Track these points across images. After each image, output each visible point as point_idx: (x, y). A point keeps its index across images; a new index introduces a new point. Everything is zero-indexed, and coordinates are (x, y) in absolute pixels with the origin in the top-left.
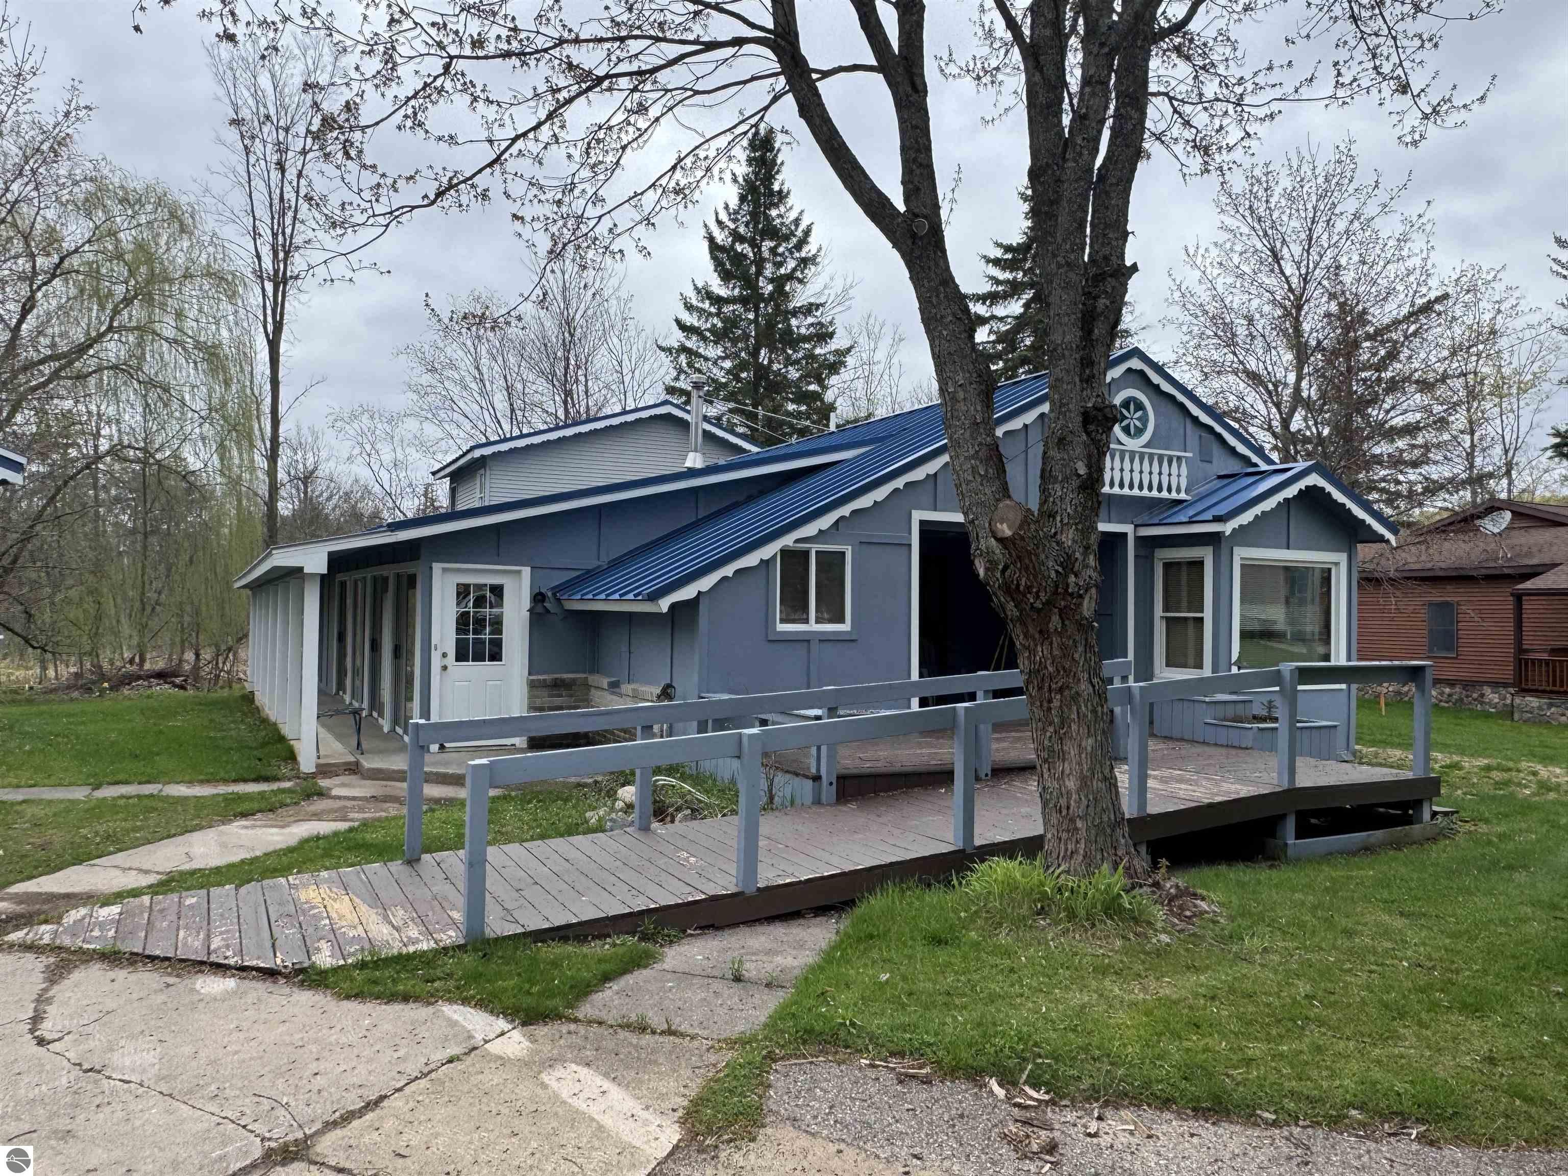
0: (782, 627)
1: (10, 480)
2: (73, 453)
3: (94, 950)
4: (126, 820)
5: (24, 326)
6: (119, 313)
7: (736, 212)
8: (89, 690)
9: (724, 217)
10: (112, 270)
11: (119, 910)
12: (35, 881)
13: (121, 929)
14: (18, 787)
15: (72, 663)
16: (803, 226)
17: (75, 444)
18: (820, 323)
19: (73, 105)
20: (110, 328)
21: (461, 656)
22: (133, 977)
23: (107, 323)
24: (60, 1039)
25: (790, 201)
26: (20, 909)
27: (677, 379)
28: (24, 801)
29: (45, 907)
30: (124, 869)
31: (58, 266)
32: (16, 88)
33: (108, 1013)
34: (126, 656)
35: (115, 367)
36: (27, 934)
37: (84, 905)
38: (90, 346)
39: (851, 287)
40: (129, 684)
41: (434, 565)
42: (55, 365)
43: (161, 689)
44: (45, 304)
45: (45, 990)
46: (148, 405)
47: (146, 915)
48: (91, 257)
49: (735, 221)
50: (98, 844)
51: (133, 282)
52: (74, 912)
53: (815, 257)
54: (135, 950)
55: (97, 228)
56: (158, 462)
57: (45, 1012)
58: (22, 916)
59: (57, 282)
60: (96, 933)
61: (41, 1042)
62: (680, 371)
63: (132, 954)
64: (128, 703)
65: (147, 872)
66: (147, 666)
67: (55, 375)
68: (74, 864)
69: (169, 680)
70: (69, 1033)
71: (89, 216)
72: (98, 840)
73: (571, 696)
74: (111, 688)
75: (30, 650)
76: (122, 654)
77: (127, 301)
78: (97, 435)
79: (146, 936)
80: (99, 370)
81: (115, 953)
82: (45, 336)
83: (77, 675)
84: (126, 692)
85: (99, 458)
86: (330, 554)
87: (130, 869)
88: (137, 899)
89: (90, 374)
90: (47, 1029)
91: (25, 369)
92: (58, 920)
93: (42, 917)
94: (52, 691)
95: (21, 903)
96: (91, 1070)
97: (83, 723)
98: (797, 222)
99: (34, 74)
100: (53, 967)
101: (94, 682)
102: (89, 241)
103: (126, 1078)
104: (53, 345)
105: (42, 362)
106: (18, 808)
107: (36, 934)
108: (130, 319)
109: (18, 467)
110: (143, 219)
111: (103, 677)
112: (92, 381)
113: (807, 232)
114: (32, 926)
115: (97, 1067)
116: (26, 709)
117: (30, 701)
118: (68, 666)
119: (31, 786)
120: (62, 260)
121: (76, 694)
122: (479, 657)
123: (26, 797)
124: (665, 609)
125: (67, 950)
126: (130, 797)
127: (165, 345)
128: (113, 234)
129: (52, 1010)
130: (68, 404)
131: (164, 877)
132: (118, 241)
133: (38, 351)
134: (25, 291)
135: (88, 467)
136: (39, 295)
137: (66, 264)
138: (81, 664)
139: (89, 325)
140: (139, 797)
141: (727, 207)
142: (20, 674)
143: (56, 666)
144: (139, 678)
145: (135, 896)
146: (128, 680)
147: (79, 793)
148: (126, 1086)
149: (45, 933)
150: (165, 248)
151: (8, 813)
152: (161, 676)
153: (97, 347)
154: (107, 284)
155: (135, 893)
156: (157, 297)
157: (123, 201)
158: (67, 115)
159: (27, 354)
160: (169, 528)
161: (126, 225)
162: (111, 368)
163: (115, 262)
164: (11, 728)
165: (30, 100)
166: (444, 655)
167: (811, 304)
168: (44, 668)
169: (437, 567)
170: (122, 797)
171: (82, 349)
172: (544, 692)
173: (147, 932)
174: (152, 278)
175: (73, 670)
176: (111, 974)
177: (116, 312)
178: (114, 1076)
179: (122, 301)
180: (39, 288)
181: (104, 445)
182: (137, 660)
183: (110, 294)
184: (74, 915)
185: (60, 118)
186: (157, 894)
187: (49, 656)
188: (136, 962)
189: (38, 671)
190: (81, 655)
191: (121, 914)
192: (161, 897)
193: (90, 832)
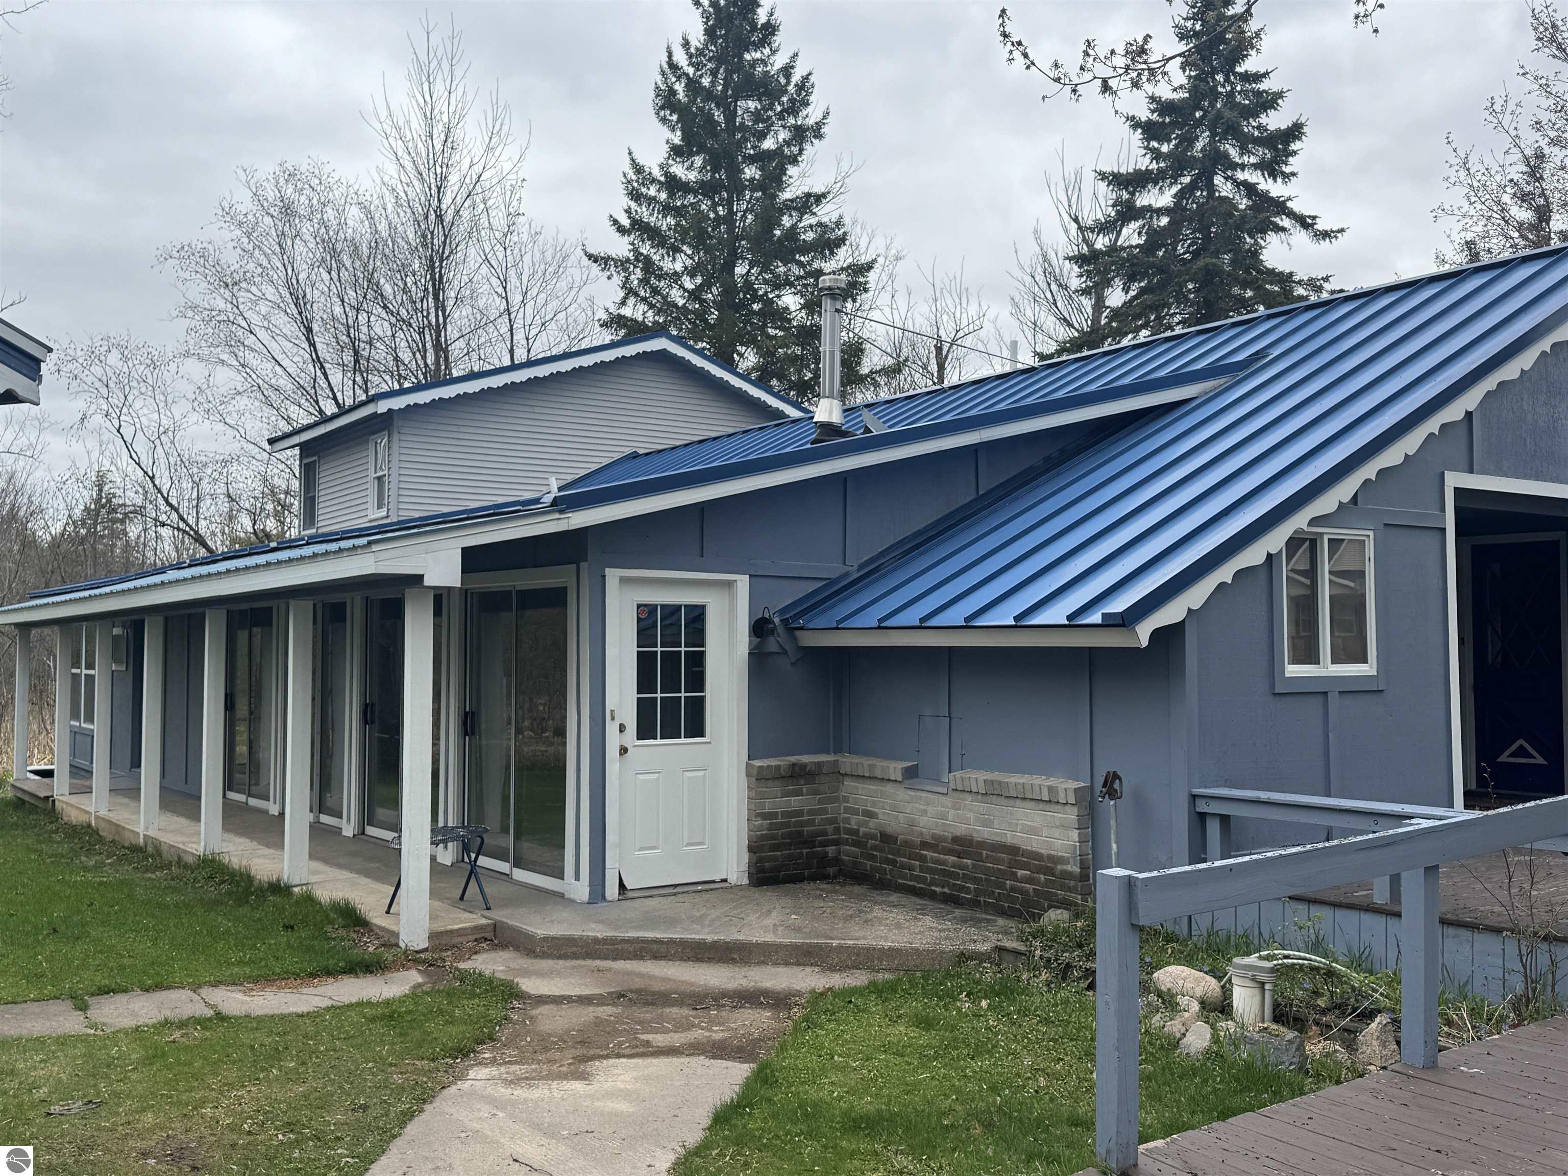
0: (1293, 670)
7: (700, 52)
9: (681, 58)
16: (796, 78)
18: (820, 224)
21: (645, 731)
25: (778, 39)
27: (623, 303)
39: (847, 176)
41: (608, 571)
49: (697, 66)
53: (819, 125)
62: (630, 292)
73: (816, 793)
86: (464, 550)
98: (787, 70)
113: (803, 86)
122: (671, 732)
124: (1145, 642)
141: (686, 44)
166: (622, 728)
167: (808, 195)
169: (613, 575)
172: (775, 788)
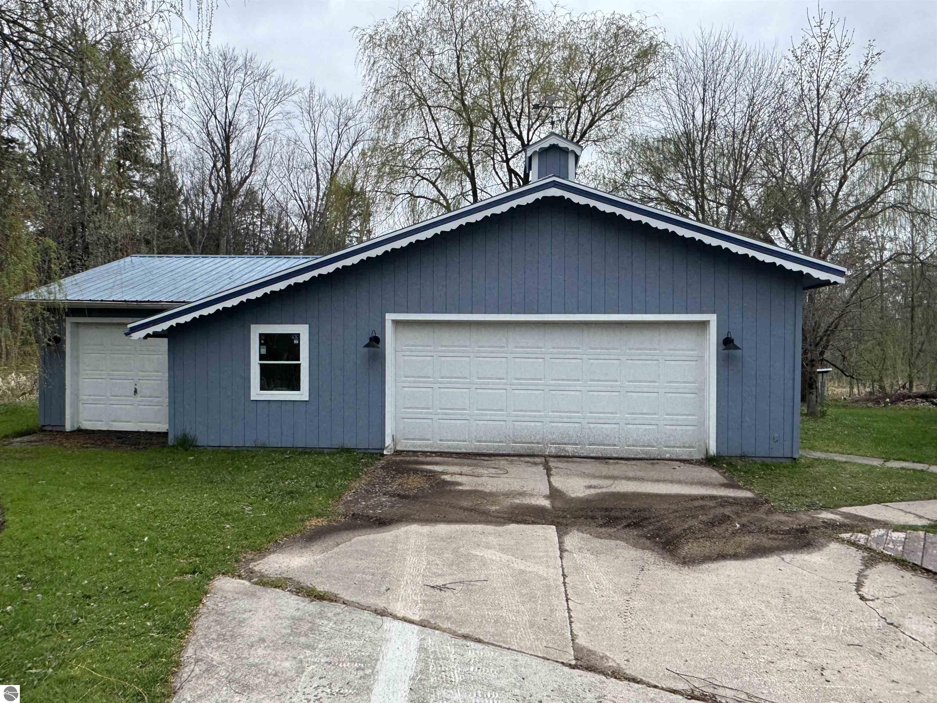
1: (838, 282)
2: (868, 261)
3: (890, 556)
4: (906, 483)
5: (841, 193)
6: (896, 172)
8: (878, 403)
10: (892, 147)
11: (904, 536)
12: (853, 507)
13: (906, 547)
14: (843, 454)
15: (868, 385)
17: (869, 257)
19: (870, 56)
20: (890, 184)
22: (914, 578)
23: (888, 181)
24: (872, 600)
26: (847, 521)
28: (846, 462)
29: (860, 524)
30: (906, 512)
31: (858, 154)
32: (837, 59)
33: (901, 595)
34: (900, 383)
35: (894, 206)
36: (851, 536)
37: (883, 528)
38: (878, 196)
40: (903, 401)
42: (857, 212)
43: (923, 405)
44: (853, 177)
45: (863, 570)
46: (914, 225)
47: (922, 544)
48: (879, 142)
50: (889, 494)
51: (905, 150)
52: (877, 530)
54: (916, 563)
55: (882, 124)
56: (921, 262)
57: (863, 582)
58: (848, 526)
59: (859, 163)
60: (891, 546)
61: (862, 598)
63: (914, 564)
64: (902, 412)
65: (920, 517)
66: (915, 390)
67: (858, 217)
68: (875, 503)
69: (929, 400)
70: (878, 599)
71: (878, 118)
72: (889, 491)
74: (892, 402)
75: (844, 377)
76: (898, 381)
77: (902, 163)
78: (882, 249)
79: (923, 556)
80: (884, 209)
81: (903, 561)
82: (853, 196)
83: (871, 393)
84: (901, 405)
85: (882, 263)
87: (910, 513)
88: (915, 532)
89: (878, 213)
90: (864, 591)
91: (842, 217)
92: (868, 533)
93: (859, 529)
94: (857, 401)
95: (848, 518)
96: (892, 624)
97: (877, 421)
99: (848, 47)
100: (866, 558)
101: (880, 398)
102: (877, 134)
103: (914, 636)
104: (857, 200)
105: (850, 211)
106: (842, 465)
107: (856, 537)
108: (903, 175)
109: (841, 273)
110: (911, 110)
111: (887, 395)
112: (880, 217)
114: (854, 532)
115: (895, 624)
116: (843, 410)
117: (844, 406)
118: (865, 387)
119: (849, 454)
120: (862, 149)
121: (870, 404)
123: (848, 460)
125: (874, 551)
126: (909, 470)
127: (926, 185)
128: (892, 125)
129: (867, 582)
130: (865, 233)
131: (932, 523)
132: (895, 128)
133: (848, 206)
134: (841, 172)
135: (877, 269)
136: (849, 173)
137: (864, 151)
138: (873, 387)
139: (877, 185)
140: (914, 470)
142: (839, 390)
143: (858, 387)
144: (910, 397)
145: (914, 530)
146: (903, 398)
147: (876, 462)
148: (914, 641)
149: (861, 538)
150: (925, 124)
151: (838, 467)
152: (924, 397)
153: (882, 196)
154: (888, 156)
155: (915, 528)
156: (920, 157)
157: (899, 102)
158: (866, 63)
159: (842, 208)
160: (928, 302)
161: (900, 117)
162: (891, 207)
163: (893, 141)
164: (836, 420)
165: (845, 63)
168: (852, 388)
170: (903, 468)
171: (873, 200)
173: (923, 553)
174: (918, 145)
175: (868, 390)
176: (902, 573)
177: (894, 172)
178: (906, 633)
179: (898, 164)
180: (849, 169)
181: (887, 254)
182: (907, 385)
183: (891, 162)
184: (877, 532)
185: (862, 66)
186: (929, 532)
187: (855, 381)
188: (916, 570)
189: (848, 390)
190: (873, 381)
191: (906, 539)
192: (931, 535)
193: (884, 486)
